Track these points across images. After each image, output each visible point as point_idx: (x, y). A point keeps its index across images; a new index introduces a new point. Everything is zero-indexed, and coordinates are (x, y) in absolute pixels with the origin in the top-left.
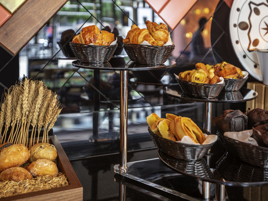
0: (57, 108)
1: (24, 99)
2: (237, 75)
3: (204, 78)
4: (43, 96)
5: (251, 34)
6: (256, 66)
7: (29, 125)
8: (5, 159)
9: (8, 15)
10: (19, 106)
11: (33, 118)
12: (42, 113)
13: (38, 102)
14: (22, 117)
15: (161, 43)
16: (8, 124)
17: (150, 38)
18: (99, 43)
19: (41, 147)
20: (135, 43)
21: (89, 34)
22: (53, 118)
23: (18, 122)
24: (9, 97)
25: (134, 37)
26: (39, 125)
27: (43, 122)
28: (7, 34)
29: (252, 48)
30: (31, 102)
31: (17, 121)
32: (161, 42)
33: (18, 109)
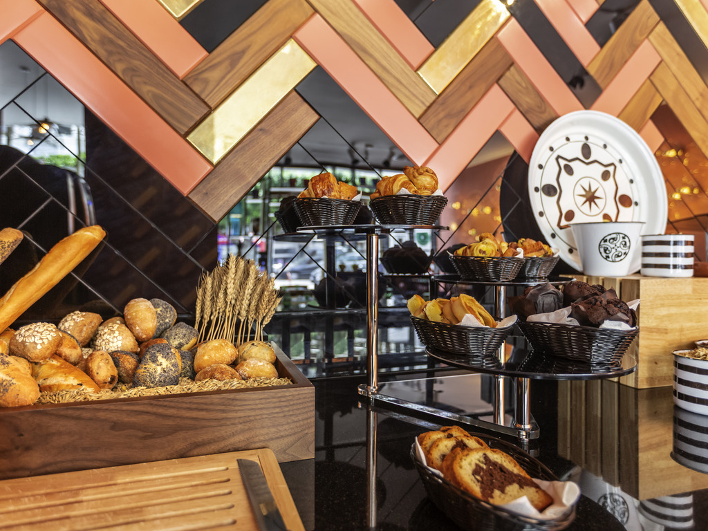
0: (275, 296)
1: (228, 282)
2: (543, 252)
3: (493, 251)
4: (255, 278)
5: (561, 203)
6: (571, 251)
7: (235, 319)
8: (204, 356)
9: (209, 168)
10: (222, 291)
11: (241, 308)
12: (254, 300)
13: (248, 286)
14: (226, 307)
15: (427, 193)
16: (206, 317)
17: (410, 186)
18: (335, 196)
19: (253, 344)
20: (389, 193)
21: (321, 183)
22: (270, 309)
23: (221, 314)
24: (209, 280)
25: (386, 186)
26: (250, 317)
27: (255, 314)
28: (207, 194)
29: (564, 223)
30: (238, 287)
31: (219, 313)
32: (427, 191)
33: (221, 295)
